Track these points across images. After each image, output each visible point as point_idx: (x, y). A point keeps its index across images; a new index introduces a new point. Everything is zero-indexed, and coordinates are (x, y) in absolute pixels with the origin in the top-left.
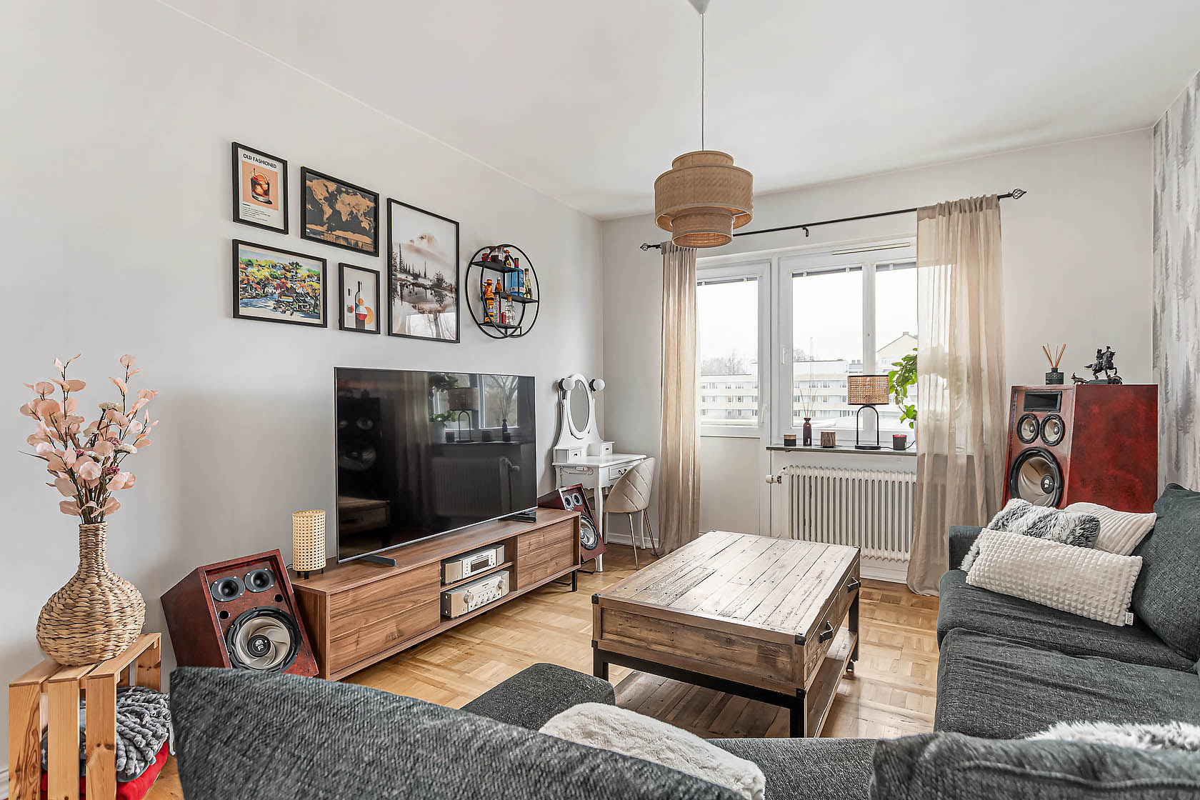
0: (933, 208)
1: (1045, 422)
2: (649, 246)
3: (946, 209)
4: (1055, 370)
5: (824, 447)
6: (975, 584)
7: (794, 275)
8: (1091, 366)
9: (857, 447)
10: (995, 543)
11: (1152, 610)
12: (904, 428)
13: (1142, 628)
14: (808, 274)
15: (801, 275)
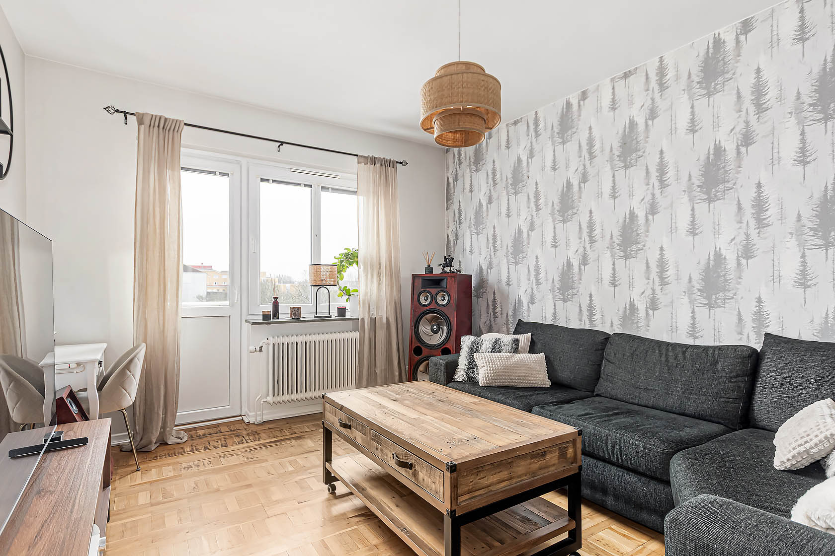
0: (367, 158)
1: (437, 294)
2: (117, 111)
3: (373, 160)
4: (429, 266)
5: (293, 319)
6: (486, 385)
7: (262, 180)
8: (441, 265)
9: (315, 317)
10: (488, 360)
11: (565, 375)
12: (342, 302)
13: (557, 385)
14: (274, 181)
15: (268, 180)
